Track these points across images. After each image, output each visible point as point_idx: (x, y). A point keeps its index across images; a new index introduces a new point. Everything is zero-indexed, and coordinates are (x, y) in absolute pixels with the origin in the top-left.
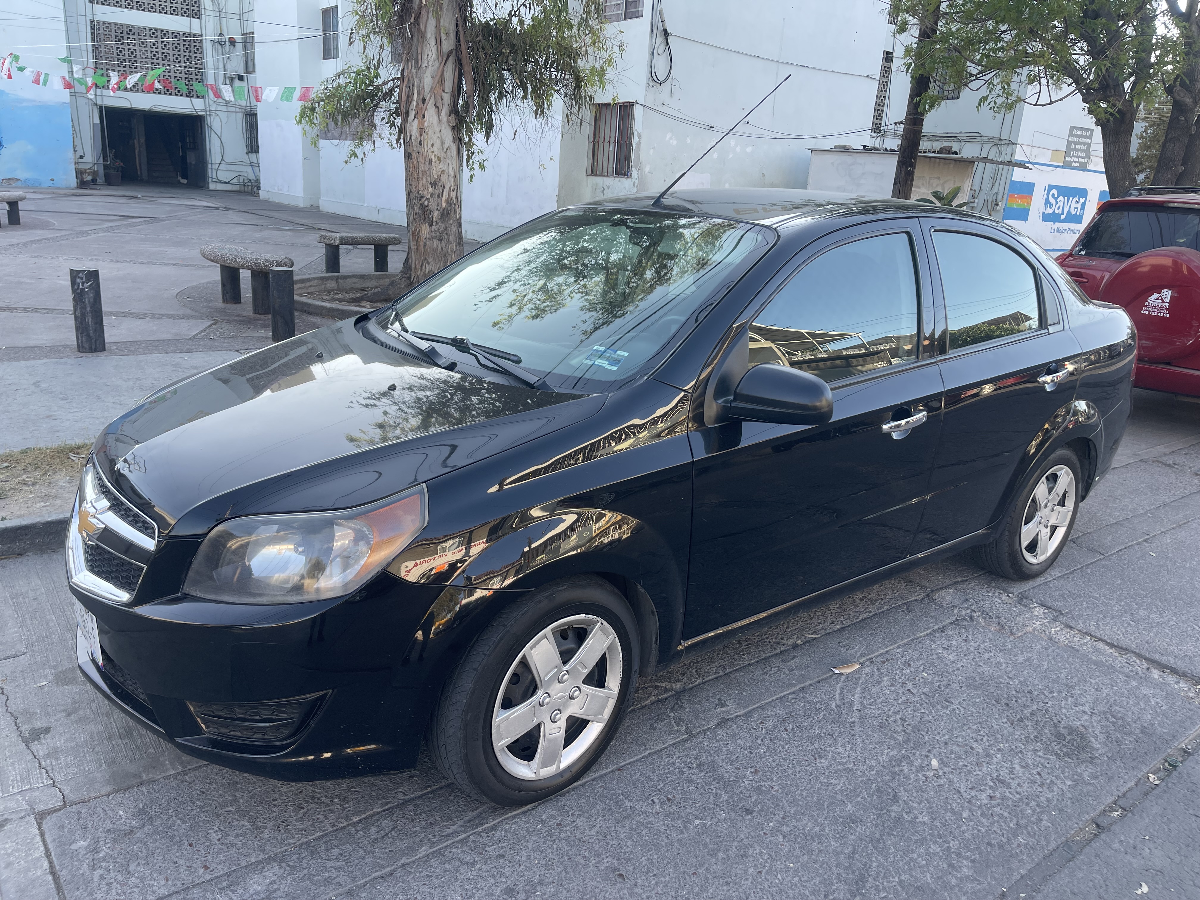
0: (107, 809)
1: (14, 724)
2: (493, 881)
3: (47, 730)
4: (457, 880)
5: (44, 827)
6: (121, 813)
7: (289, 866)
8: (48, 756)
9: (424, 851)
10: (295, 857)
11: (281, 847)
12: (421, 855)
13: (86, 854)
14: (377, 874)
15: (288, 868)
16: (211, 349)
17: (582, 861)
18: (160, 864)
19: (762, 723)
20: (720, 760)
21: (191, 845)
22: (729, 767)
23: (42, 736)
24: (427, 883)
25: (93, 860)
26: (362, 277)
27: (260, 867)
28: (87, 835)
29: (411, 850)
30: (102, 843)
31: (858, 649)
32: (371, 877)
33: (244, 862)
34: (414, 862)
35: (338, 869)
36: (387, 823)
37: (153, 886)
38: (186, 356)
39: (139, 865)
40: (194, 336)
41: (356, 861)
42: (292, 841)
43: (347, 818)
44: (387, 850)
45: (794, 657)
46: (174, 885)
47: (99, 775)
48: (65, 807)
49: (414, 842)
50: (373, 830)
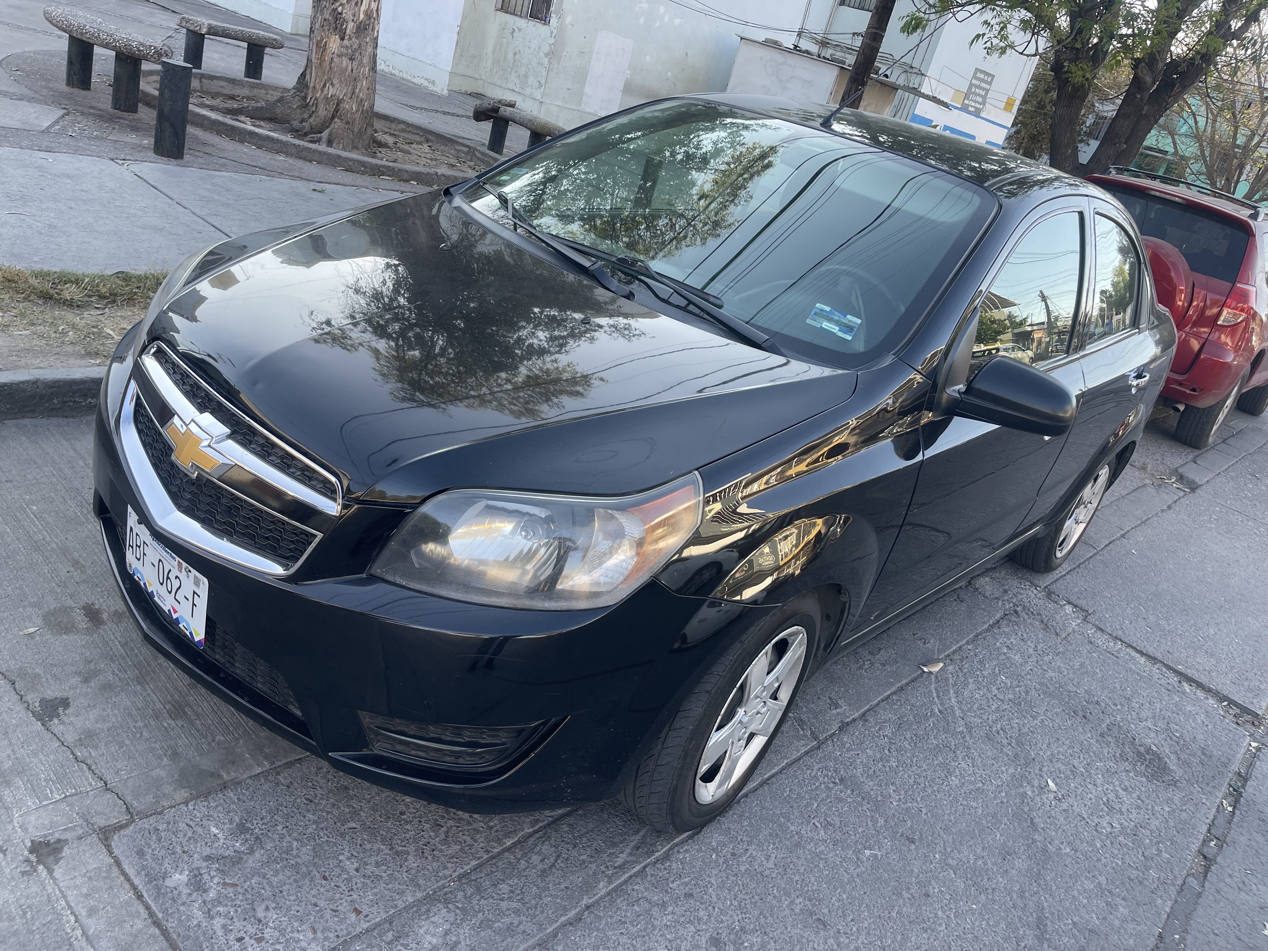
0: (191, 823)
1: (13, 692)
2: (692, 929)
3: (65, 703)
4: (654, 927)
5: (116, 852)
6: (214, 830)
7: (458, 908)
8: (80, 742)
9: (603, 888)
10: (460, 895)
11: (437, 882)
12: (602, 893)
13: (190, 895)
14: (563, 919)
15: (458, 911)
16: (76, 151)
17: (774, 902)
18: (297, 908)
19: (880, 729)
20: (859, 774)
21: (325, 878)
22: (871, 783)
23: (60, 710)
24: (623, 931)
25: (204, 902)
26: (232, 81)
27: (423, 909)
28: (180, 865)
29: (588, 887)
30: (206, 876)
31: (933, 644)
32: (558, 924)
33: (400, 902)
34: (597, 901)
35: (517, 912)
36: (546, 848)
37: (299, 941)
38: (50, 157)
39: (267, 909)
40: (47, 128)
41: (533, 902)
42: (447, 872)
43: (499, 841)
44: (562, 886)
45: (880, 649)
46: (326, 939)
47: (163, 773)
48: (133, 821)
49: (588, 875)
50: (535, 859)
